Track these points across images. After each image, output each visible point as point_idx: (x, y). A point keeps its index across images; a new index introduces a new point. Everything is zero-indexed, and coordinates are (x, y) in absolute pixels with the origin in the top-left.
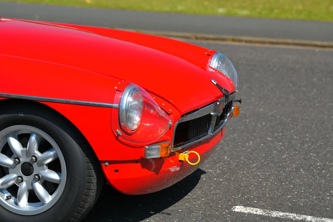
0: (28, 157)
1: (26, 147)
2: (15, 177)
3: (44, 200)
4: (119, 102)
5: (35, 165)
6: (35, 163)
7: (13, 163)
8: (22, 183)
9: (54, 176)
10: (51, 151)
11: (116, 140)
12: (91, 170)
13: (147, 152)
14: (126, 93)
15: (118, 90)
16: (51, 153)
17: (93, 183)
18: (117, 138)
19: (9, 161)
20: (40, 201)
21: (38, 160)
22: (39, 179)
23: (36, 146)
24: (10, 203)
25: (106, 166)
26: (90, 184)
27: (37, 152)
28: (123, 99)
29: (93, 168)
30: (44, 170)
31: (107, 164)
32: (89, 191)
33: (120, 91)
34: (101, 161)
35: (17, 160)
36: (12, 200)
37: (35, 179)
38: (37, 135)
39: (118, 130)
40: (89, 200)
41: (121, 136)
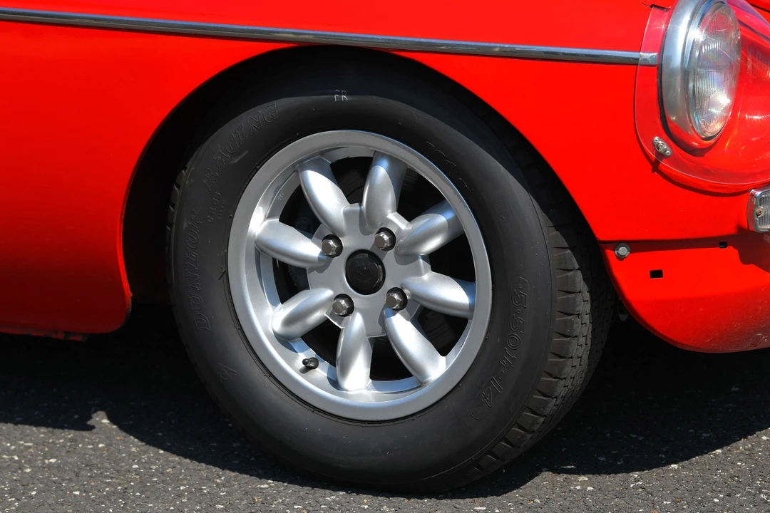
0: (365, 232)
1: (360, 202)
2: (329, 299)
3: (421, 373)
4: (660, 44)
5: (389, 259)
6: (391, 253)
7: (322, 253)
8: (350, 317)
9: (451, 293)
10: (441, 212)
11: (653, 171)
12: (570, 274)
13: (757, 210)
14: (681, 16)
15: (656, 6)
16: (441, 219)
17: (578, 315)
18: (655, 165)
19: (307, 248)
20: (409, 375)
21: (400, 241)
22: (404, 303)
23: (389, 198)
24: (316, 382)
25: (621, 258)
26: (570, 317)
27: (396, 217)
28: (675, 32)
29: (577, 266)
30: (418, 273)
31: (623, 251)
32: (569, 343)
33: (662, 8)
34: (604, 242)
35: (331, 243)
36: (321, 372)
37: (390, 302)
38: (394, 161)
39: (657, 138)
40: (568, 369)
41: (669, 157)
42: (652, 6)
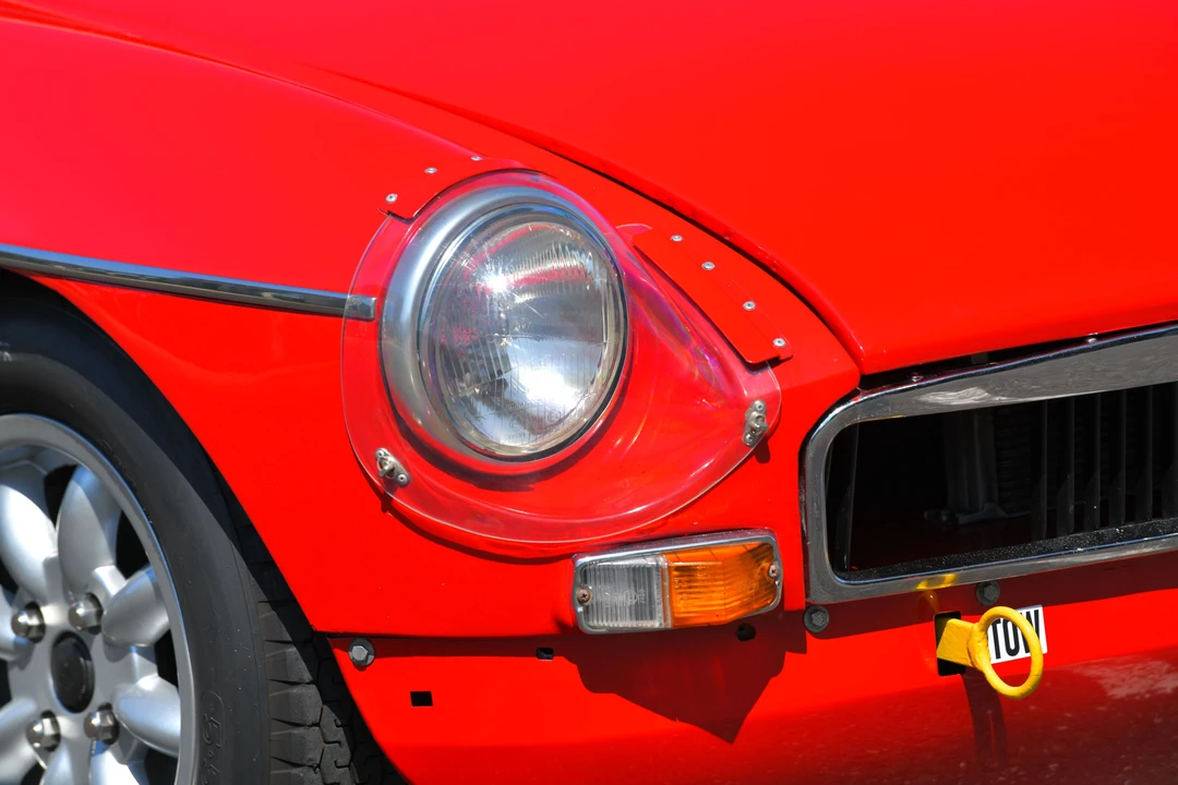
4: (383, 283)
6: (99, 639)
8: (56, 754)
11: (384, 510)
12: (295, 690)
13: (580, 592)
15: (394, 215)
22: (116, 733)
25: (359, 665)
26: (295, 771)
29: (307, 676)
30: (132, 677)
31: (359, 652)
33: (401, 218)
34: (329, 635)
39: (382, 450)
41: (404, 486)
42: (389, 213)
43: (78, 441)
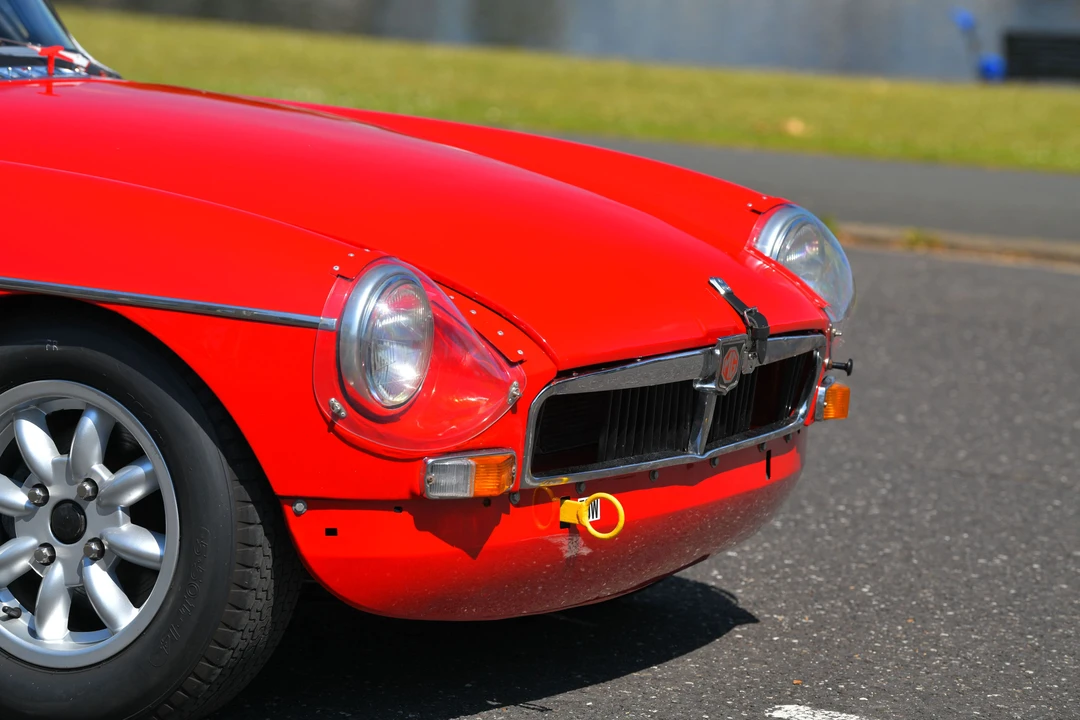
0: (70, 483)
1: (68, 452)
2: (34, 547)
3: (113, 623)
4: (341, 310)
5: (91, 509)
6: (93, 503)
7: (28, 502)
8: (51, 566)
9: (147, 545)
10: (140, 465)
11: (329, 431)
12: (252, 527)
13: (429, 477)
14: (364, 287)
15: (343, 277)
16: (138, 471)
17: (257, 568)
18: (331, 426)
19: (19, 497)
20: (103, 627)
21: (102, 491)
22: (101, 553)
23: (96, 451)
24: (15, 631)
25: (298, 514)
26: (248, 570)
27: (100, 468)
28: (356, 302)
29: (258, 521)
30: (117, 524)
31: (300, 507)
32: (246, 595)
33: (347, 278)
34: (283, 497)
35: (38, 492)
36: (22, 622)
37: (88, 550)
38: (103, 414)
39: (333, 400)
40: (245, 621)
41: (344, 418)
42: (338, 276)
43: (99, 394)
